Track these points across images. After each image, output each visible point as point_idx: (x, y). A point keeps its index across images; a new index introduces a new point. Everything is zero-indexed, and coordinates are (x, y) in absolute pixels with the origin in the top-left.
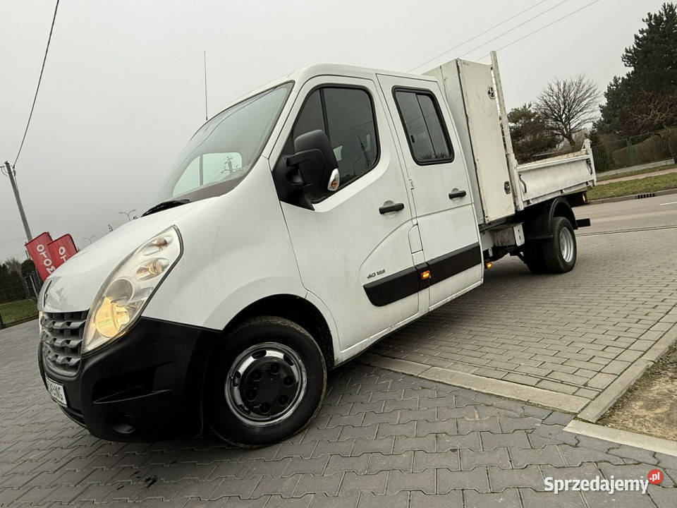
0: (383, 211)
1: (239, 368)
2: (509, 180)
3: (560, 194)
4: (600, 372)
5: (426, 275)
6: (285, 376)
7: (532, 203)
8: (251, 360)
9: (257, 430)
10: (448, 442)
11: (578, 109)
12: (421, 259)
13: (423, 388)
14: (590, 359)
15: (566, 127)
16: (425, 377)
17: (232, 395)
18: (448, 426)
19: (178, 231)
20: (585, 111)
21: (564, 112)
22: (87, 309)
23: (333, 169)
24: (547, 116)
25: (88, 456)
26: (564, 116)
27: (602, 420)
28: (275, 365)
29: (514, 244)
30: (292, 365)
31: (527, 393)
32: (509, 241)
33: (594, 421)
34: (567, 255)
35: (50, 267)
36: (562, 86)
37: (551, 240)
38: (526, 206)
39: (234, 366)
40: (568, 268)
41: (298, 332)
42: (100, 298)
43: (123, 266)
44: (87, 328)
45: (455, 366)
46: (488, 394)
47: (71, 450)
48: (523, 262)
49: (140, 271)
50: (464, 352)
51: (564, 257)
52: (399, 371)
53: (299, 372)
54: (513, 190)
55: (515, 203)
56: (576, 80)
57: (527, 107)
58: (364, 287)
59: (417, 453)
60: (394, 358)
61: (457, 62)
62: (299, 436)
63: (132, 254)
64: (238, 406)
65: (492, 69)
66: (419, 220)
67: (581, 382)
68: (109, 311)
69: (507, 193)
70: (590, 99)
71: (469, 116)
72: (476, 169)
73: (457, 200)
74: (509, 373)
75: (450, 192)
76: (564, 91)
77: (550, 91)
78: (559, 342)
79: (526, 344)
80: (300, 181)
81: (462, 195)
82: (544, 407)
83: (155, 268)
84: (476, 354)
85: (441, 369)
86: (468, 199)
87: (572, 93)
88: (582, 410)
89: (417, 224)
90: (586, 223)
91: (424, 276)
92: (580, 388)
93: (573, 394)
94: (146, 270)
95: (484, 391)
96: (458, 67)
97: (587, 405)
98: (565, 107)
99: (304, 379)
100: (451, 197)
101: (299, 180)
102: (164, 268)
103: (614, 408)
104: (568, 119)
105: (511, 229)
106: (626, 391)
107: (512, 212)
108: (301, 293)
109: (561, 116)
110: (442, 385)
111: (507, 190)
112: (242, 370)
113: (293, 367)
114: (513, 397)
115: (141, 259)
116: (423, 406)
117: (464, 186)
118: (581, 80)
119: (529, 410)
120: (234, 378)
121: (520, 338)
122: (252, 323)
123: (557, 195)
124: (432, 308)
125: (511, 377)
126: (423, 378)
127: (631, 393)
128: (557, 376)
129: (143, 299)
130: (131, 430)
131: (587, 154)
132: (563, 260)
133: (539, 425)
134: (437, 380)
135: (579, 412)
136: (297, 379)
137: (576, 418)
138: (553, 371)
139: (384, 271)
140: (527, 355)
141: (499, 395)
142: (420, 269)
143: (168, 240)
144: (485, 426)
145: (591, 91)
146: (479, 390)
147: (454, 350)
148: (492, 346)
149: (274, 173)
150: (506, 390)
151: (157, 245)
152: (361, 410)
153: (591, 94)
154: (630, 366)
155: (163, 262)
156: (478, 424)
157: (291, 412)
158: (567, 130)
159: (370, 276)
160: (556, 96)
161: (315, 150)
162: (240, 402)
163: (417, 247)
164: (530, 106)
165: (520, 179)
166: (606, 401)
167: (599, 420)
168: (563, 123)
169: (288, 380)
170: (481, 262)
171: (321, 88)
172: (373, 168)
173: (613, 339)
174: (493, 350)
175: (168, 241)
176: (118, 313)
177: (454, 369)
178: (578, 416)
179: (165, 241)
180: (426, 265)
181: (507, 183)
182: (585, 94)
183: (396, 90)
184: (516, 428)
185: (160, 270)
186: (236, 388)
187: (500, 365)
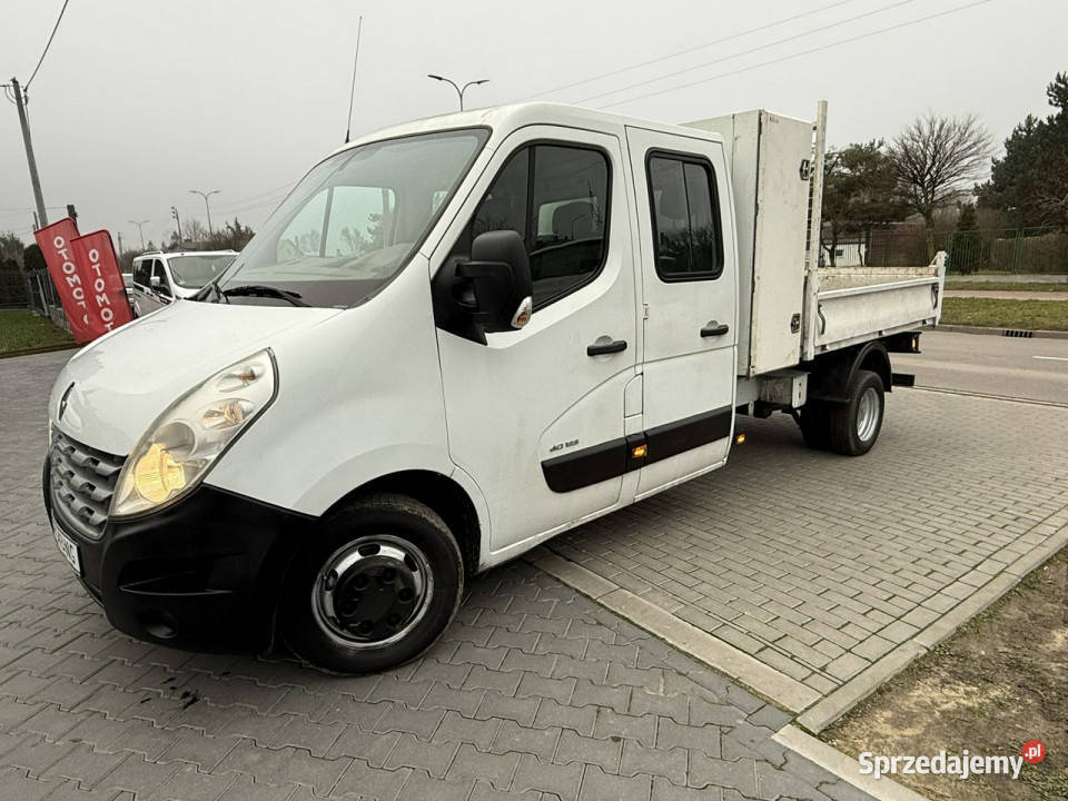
0: (592, 352)
1: (337, 564)
2: (800, 312)
3: (877, 336)
4: (849, 651)
5: (639, 452)
6: (402, 587)
7: (829, 349)
8: (356, 557)
9: (351, 653)
10: (613, 724)
11: (953, 170)
12: (636, 426)
13: (599, 624)
14: (843, 627)
15: (926, 196)
16: (605, 604)
17: (323, 603)
18: (617, 697)
19: (273, 359)
20: (963, 175)
21: (928, 172)
22: (124, 455)
23: (525, 297)
24: (901, 171)
25: (104, 635)
26: (928, 177)
27: (827, 734)
28: (389, 571)
29: (788, 402)
30: (415, 570)
31: (740, 665)
32: (781, 397)
33: (816, 732)
34: (865, 430)
35: (71, 276)
36: (937, 127)
37: (844, 407)
38: (818, 352)
39: (330, 560)
40: (863, 449)
41: (432, 525)
42: (145, 443)
43: (183, 403)
44: (123, 478)
45: (651, 596)
46: (687, 654)
47: (79, 619)
48: (798, 426)
49: (210, 414)
50: (671, 573)
51: (859, 434)
52: (572, 585)
53: (423, 582)
54: (804, 327)
55: (802, 347)
56: (961, 121)
57: (876, 145)
58: (543, 464)
59: (566, 733)
60: (569, 560)
61: (760, 115)
62: (409, 668)
63: (200, 386)
64: (328, 618)
65: (815, 128)
66: (646, 368)
67: (819, 662)
68: (157, 462)
69: (793, 332)
70: (975, 157)
71: (760, 206)
72: (753, 291)
73: (711, 340)
74: (724, 624)
75: (704, 326)
76: (939, 136)
77: (916, 132)
78: (808, 586)
79: (763, 579)
80: (473, 299)
81: (722, 331)
82: (756, 694)
83: (232, 412)
84: (689, 581)
85: (630, 595)
86: (729, 339)
87: (950, 144)
88: (806, 709)
89: (642, 374)
90: (907, 381)
91: (636, 453)
92: (814, 672)
93: (802, 681)
94: (220, 414)
95: (682, 648)
96: (760, 124)
97: (816, 703)
98: (933, 164)
99: (430, 591)
100: (704, 334)
101: (471, 298)
102: (245, 414)
103: (851, 715)
104: (933, 182)
105: (789, 380)
106: (874, 689)
107: (795, 361)
108: (444, 470)
109: (923, 176)
110: (626, 623)
111: (794, 327)
112: (341, 569)
113: (416, 575)
114: (719, 667)
115: (213, 396)
116: (592, 657)
117: (728, 319)
118: (969, 125)
119: (736, 695)
120: (328, 578)
121: (756, 565)
122: (366, 505)
123: (872, 338)
124: (639, 498)
125: (725, 633)
126: (602, 606)
127: (880, 695)
128: (788, 645)
129: (208, 458)
130: (170, 634)
131: (936, 275)
132: (858, 437)
133: (741, 722)
134: (621, 613)
135: (802, 713)
136: (418, 592)
137: (794, 722)
138: (786, 635)
139: (577, 442)
140: (757, 599)
141: (703, 659)
142: (633, 442)
143: (257, 371)
144: (669, 708)
145: (980, 145)
146: (675, 644)
147: (658, 566)
148: (713, 570)
149: (435, 283)
150: (711, 651)
151: (239, 377)
152: (503, 643)
153: (979, 149)
154: (893, 649)
155: (246, 406)
156: (660, 702)
157: (402, 634)
158: (926, 200)
159: (555, 449)
160: (924, 143)
161: (502, 263)
162: (331, 612)
163: (634, 407)
164: (881, 144)
165: (819, 311)
166: (844, 701)
167: (825, 730)
168: (924, 189)
169: (405, 594)
170: (729, 435)
171: (531, 146)
172: (590, 282)
173: (886, 597)
174: (714, 579)
175: (256, 373)
176: (169, 467)
177: (650, 600)
178: (798, 719)
179: (252, 372)
180: (643, 436)
181: (796, 317)
182: (970, 147)
183: (653, 155)
184: (709, 720)
185: (241, 416)
186: (329, 593)
187: (716, 608)
